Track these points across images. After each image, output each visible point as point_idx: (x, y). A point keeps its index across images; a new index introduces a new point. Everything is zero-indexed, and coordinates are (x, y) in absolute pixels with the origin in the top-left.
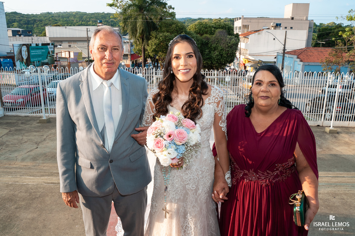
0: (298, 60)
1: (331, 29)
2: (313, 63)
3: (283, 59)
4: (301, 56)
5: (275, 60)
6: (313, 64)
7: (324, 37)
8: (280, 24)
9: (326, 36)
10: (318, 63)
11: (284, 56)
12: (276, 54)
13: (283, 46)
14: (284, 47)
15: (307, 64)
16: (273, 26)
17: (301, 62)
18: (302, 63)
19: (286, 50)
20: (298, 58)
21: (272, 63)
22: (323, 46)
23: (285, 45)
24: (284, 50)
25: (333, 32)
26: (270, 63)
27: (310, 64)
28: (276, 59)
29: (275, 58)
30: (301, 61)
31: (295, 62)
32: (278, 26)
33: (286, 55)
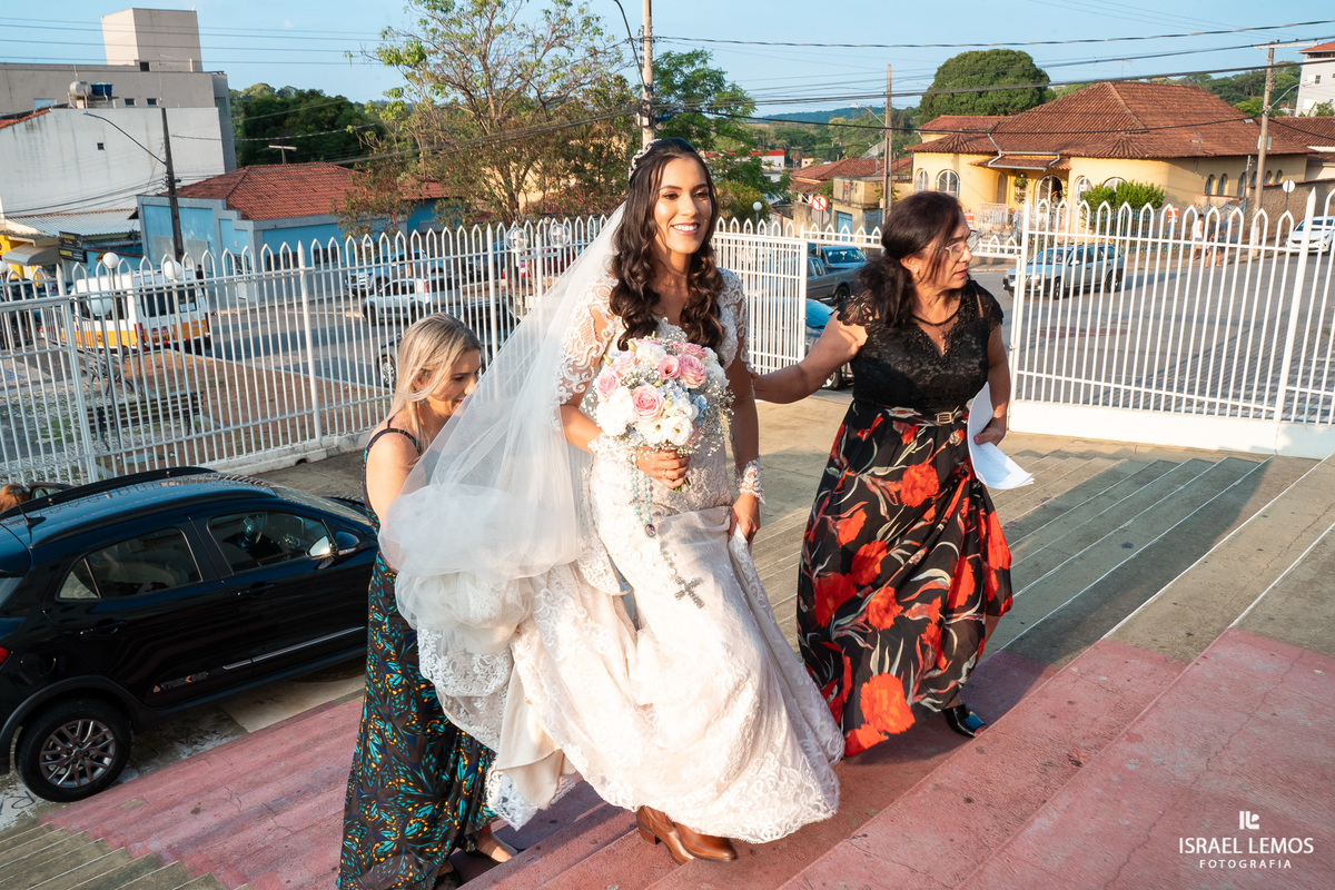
0: (233, 214)
1: (285, 105)
2: (288, 220)
3: (175, 218)
4: (238, 200)
5: (136, 226)
6: (290, 223)
7: (268, 130)
8: (109, 88)
9: (273, 128)
10: (305, 219)
11: (174, 208)
12: (134, 204)
13: (165, 168)
14: (170, 172)
15: (268, 225)
16: (82, 94)
17: (246, 222)
18: (249, 225)
19: (179, 181)
20: (229, 207)
21: (120, 239)
22: (292, 158)
23: (169, 163)
24: (171, 181)
25: (296, 114)
27: (281, 224)
28: (137, 221)
29: (135, 216)
30: (245, 217)
31: (224, 224)
32: (99, 94)
33: (181, 201)
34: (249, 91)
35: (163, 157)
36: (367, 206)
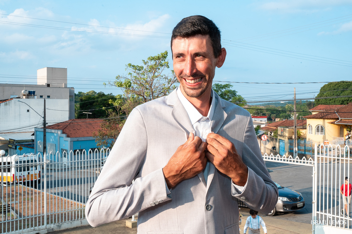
0: (64, 135)
1: (94, 98)
2: (83, 138)
3: (45, 136)
4: (67, 131)
5: (33, 138)
6: (83, 139)
7: (87, 107)
8: (34, 92)
9: (89, 106)
10: (88, 138)
11: (45, 132)
12: (33, 130)
13: (43, 119)
14: (45, 121)
15: (75, 139)
16: (25, 94)
17: (68, 138)
18: (69, 139)
19: (47, 124)
20: (63, 133)
21: (29, 142)
22: (90, 117)
23: (44, 118)
24: (45, 123)
25: (97, 101)
26: (26, 142)
27: (80, 139)
28: (34, 136)
29: (33, 135)
30: (68, 136)
31: (61, 138)
32: (31, 94)
33: (47, 130)
34: (88, 93)
35: (43, 116)
36: (106, 135)
